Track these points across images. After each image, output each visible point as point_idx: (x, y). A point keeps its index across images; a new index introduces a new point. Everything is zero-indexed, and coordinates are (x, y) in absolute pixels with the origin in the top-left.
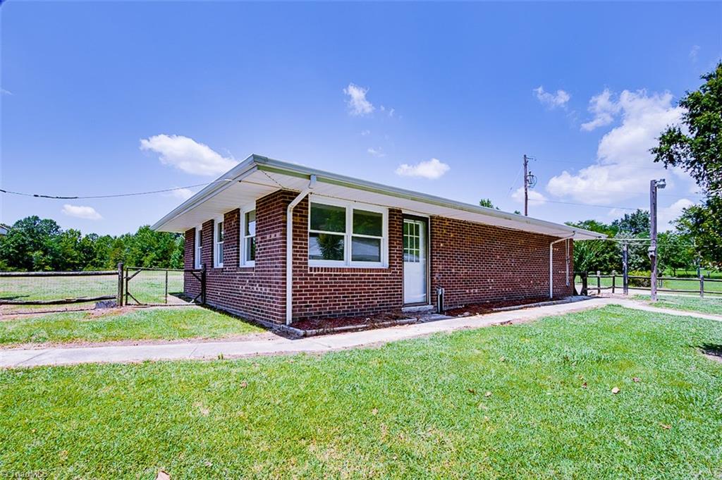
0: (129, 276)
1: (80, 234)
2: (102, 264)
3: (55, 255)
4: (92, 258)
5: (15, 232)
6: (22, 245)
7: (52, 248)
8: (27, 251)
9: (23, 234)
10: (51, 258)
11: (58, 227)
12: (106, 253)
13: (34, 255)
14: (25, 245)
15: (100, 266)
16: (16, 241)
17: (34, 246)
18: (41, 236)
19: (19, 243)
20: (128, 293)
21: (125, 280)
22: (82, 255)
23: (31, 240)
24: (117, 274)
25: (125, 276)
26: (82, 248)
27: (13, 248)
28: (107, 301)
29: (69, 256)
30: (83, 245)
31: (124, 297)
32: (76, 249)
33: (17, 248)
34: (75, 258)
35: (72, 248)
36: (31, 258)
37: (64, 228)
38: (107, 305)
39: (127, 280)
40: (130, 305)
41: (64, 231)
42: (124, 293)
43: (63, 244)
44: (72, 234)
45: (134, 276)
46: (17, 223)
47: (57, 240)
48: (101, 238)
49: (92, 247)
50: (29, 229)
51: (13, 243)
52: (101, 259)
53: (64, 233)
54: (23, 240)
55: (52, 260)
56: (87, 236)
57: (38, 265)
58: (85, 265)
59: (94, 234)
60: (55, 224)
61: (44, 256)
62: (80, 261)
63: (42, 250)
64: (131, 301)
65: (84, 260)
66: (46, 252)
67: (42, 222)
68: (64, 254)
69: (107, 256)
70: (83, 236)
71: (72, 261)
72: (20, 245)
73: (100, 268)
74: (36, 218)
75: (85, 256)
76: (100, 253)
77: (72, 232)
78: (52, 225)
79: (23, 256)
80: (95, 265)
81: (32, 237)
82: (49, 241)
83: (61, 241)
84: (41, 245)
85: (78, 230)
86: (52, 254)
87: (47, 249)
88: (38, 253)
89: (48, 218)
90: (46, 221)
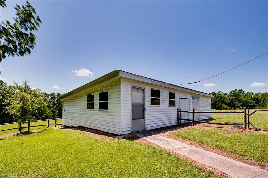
0: (250, 114)
1: (253, 93)
2: (264, 105)
3: (243, 103)
4: (258, 103)
5: (230, 95)
6: (232, 100)
7: (242, 100)
8: (234, 101)
9: (232, 96)
10: (242, 103)
11: (244, 92)
12: (265, 100)
13: (236, 103)
14: (233, 99)
15: (262, 106)
16: (230, 98)
17: (236, 99)
18: (238, 96)
19: (231, 99)
20: (249, 123)
21: (247, 116)
22: (254, 102)
23: (235, 97)
24: (243, 113)
25: (247, 113)
26: (254, 99)
27: (229, 101)
28: (238, 125)
29: (248, 103)
30: (254, 98)
31: (247, 125)
32: (251, 100)
33: (230, 101)
34: (251, 103)
35: (250, 99)
36: (235, 104)
37: (246, 92)
38: (238, 127)
39: (249, 116)
40: (250, 128)
41: (246, 93)
42: (247, 122)
43: (246, 98)
44: (250, 94)
45: (252, 114)
46: (230, 92)
47: (243, 97)
48: (263, 94)
49: (258, 99)
50: (234, 94)
51: (229, 99)
52: (263, 103)
53: (246, 94)
54: (232, 98)
55: (242, 104)
56: (256, 94)
57: (238, 106)
58: (255, 106)
59: (259, 93)
60: (243, 91)
61: (239, 103)
62: (253, 104)
63: (239, 101)
64: (251, 126)
65: (255, 104)
66: (240, 101)
67: (238, 91)
68: (246, 102)
69: (266, 102)
70: (254, 94)
71: (250, 105)
72: (231, 100)
73: (263, 107)
74: (236, 90)
75: (255, 102)
76: (262, 100)
77: (250, 93)
78: (242, 91)
79: (232, 103)
80: (260, 105)
81: (235, 96)
82: (241, 98)
83: (245, 97)
84: (238, 99)
85: (252, 92)
86: (242, 102)
87: (240, 100)
88: (238, 102)
89: (240, 89)
90: (240, 90)
